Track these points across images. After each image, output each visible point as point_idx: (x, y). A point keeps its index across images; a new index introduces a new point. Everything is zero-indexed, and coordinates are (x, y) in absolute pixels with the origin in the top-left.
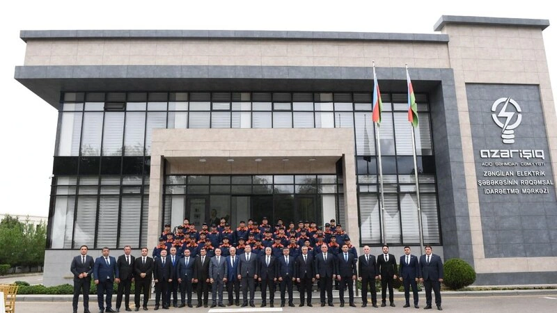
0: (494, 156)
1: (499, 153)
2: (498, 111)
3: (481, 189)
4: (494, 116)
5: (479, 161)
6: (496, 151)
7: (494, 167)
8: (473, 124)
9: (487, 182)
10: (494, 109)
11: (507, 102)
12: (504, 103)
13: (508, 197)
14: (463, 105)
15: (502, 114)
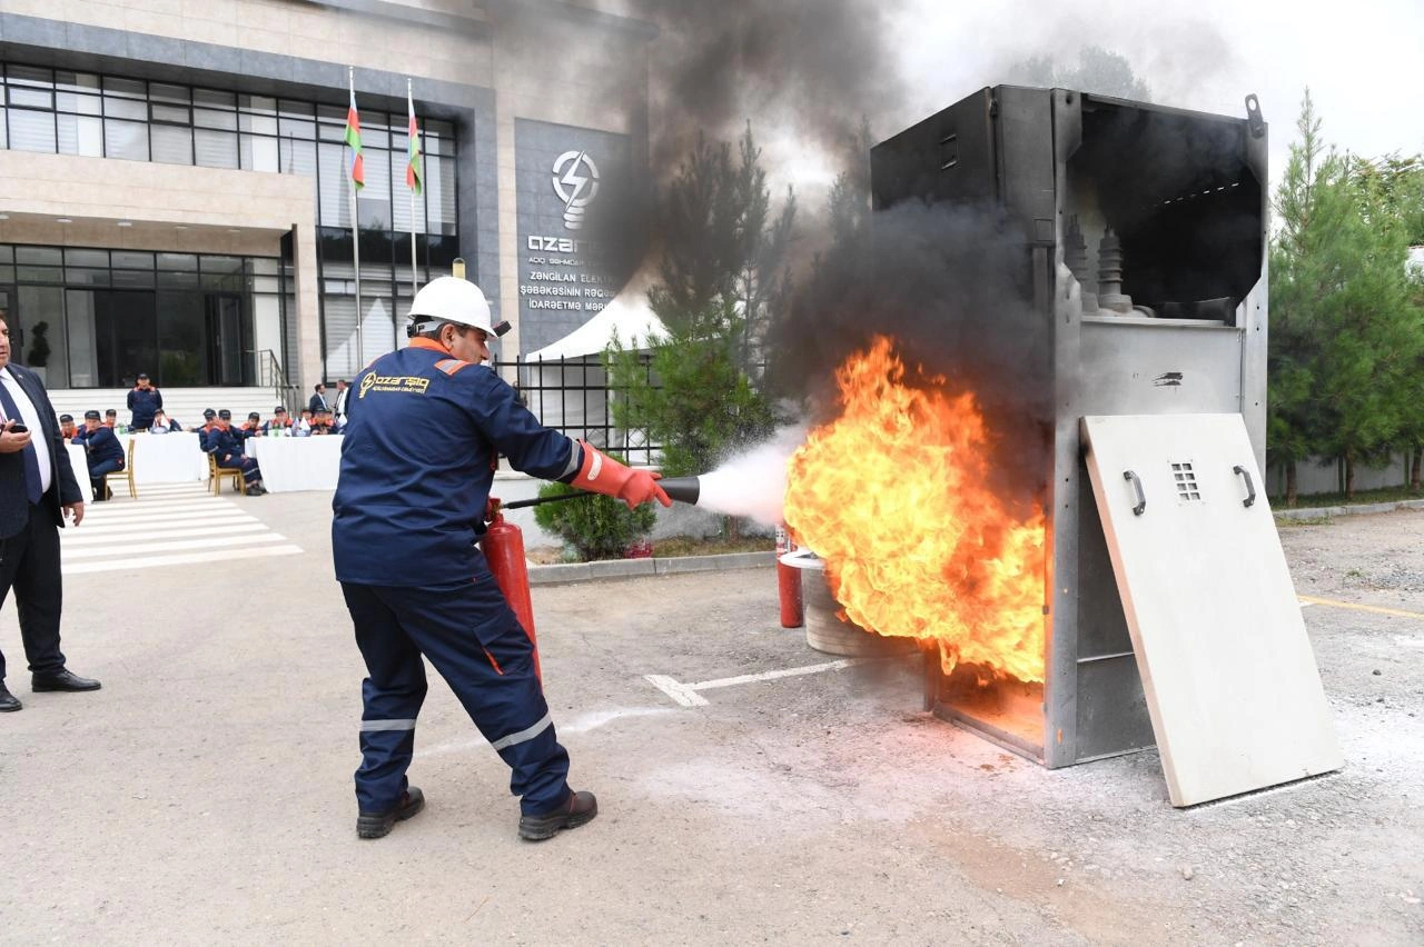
0: (549, 248)
1: (556, 244)
2: (561, 175)
3: (524, 299)
4: (556, 181)
5: (524, 254)
6: (553, 240)
7: (547, 266)
8: (521, 190)
9: (535, 289)
10: (556, 170)
11: (578, 161)
12: (574, 160)
13: (563, 314)
14: (506, 157)
15: (569, 178)
